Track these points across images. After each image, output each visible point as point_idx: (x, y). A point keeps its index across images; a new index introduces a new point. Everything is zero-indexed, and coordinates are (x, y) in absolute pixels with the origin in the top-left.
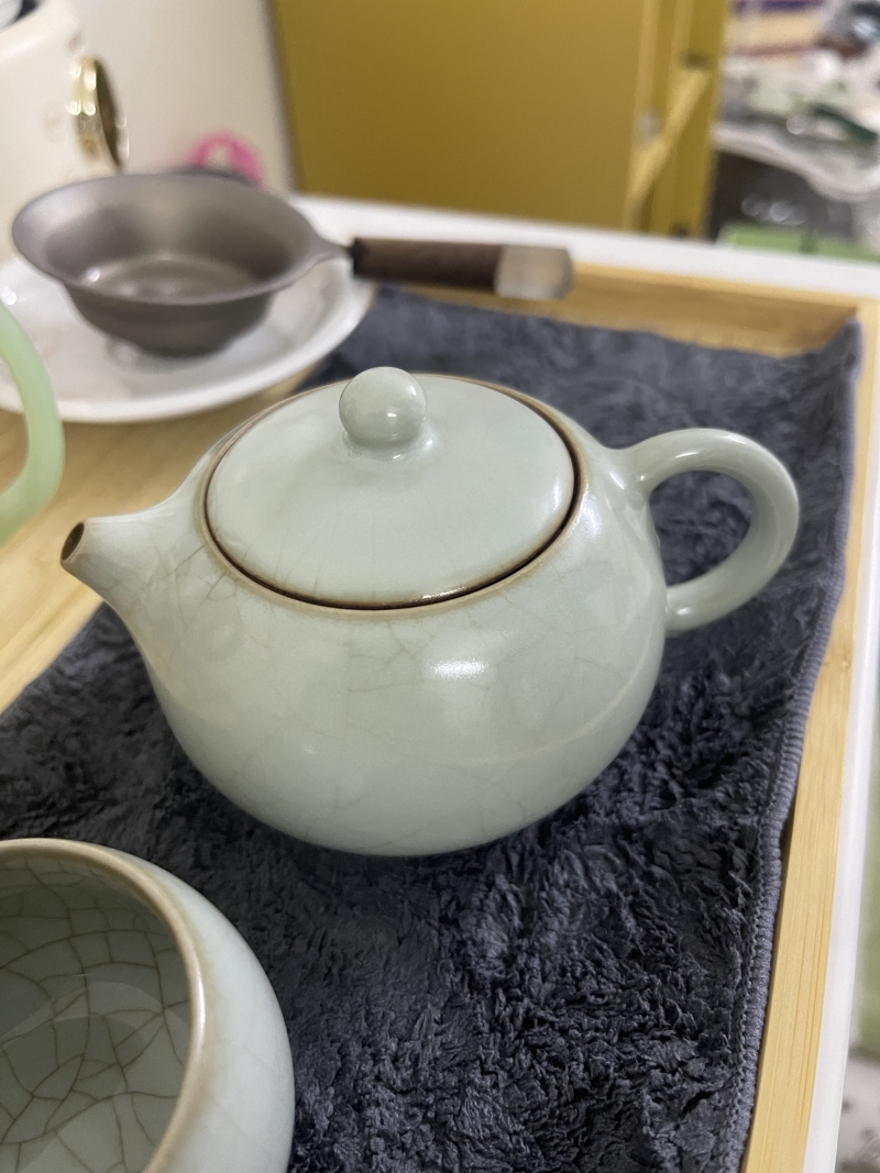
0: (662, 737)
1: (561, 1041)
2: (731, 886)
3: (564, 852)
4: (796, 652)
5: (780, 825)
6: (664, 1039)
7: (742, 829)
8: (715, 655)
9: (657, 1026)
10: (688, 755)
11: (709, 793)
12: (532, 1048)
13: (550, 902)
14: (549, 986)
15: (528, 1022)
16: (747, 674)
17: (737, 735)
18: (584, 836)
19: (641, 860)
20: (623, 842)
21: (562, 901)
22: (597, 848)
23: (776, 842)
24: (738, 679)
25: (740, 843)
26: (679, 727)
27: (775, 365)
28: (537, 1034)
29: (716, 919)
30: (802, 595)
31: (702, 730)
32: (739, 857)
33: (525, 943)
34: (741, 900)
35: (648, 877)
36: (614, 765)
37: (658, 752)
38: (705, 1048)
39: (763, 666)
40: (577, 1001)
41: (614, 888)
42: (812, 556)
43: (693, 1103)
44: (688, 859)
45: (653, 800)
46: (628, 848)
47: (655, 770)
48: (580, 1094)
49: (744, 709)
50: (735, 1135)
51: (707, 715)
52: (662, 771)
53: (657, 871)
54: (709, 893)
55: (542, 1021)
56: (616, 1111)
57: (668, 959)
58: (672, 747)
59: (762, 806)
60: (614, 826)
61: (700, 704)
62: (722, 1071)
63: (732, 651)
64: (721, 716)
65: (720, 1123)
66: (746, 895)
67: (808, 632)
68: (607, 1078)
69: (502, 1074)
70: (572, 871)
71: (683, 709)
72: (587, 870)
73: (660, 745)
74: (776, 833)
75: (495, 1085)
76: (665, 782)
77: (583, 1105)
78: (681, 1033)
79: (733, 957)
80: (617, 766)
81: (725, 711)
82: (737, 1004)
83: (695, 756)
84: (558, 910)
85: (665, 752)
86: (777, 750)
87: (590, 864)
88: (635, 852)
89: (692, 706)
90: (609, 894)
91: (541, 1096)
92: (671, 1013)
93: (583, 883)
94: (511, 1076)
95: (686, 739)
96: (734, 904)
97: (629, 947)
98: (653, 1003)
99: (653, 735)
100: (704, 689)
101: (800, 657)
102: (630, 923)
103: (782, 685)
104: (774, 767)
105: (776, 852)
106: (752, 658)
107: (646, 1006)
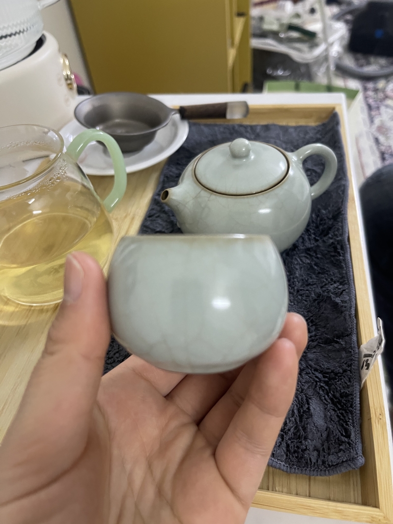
0: (311, 228)
1: (307, 292)
2: (339, 253)
3: (294, 257)
4: (341, 200)
5: (347, 237)
6: (332, 285)
7: (338, 241)
8: (319, 206)
9: (329, 283)
10: (319, 230)
11: (328, 236)
12: (301, 295)
13: (295, 267)
14: (300, 284)
15: (298, 291)
16: (329, 208)
17: (330, 223)
18: (298, 253)
19: (314, 254)
20: (309, 252)
21: (297, 267)
22: (302, 255)
23: (347, 241)
24: (327, 211)
25: (338, 244)
26: (315, 225)
27: (314, 128)
28: (301, 292)
29: (337, 260)
30: (339, 187)
31: (321, 224)
32: (339, 247)
33: (292, 277)
34: (341, 254)
35: (317, 258)
36: (301, 237)
37: (311, 232)
38: (341, 284)
39: (333, 206)
40: (308, 285)
41: (309, 262)
42: (340, 177)
43: (342, 293)
44: (326, 252)
45: (313, 242)
46: (310, 253)
47: (311, 236)
48: (315, 300)
49: (331, 216)
50: (353, 295)
51: (321, 220)
52: (313, 236)
53: (319, 256)
54: (334, 256)
55: (301, 290)
56: (324, 300)
57: (327, 271)
58: (314, 230)
59: (342, 235)
60: (305, 249)
61: (319, 219)
62: (346, 286)
63: (324, 204)
64: (325, 220)
65: (349, 294)
66: (342, 253)
67: (343, 195)
68: (321, 295)
69: (295, 302)
70: (297, 260)
71: (315, 221)
72: (301, 260)
73: (311, 230)
74: (346, 239)
75: (294, 304)
76: (315, 238)
77: (316, 302)
78: (335, 283)
79: (342, 266)
80: (302, 237)
81: (326, 218)
82: (346, 273)
83: (321, 230)
84: (297, 269)
85: (312, 232)
86: (342, 223)
87: (301, 258)
88: (312, 253)
89: (317, 220)
90: (308, 263)
91: (306, 303)
92: (332, 280)
93: (301, 263)
94: (297, 302)
95: (317, 227)
96: (340, 256)
97: (317, 272)
98: (327, 280)
99: (308, 228)
100: (319, 215)
101: (342, 201)
102: (316, 267)
103: (339, 209)
104: (342, 227)
105: (347, 243)
106: (329, 205)
107: (325, 280)
